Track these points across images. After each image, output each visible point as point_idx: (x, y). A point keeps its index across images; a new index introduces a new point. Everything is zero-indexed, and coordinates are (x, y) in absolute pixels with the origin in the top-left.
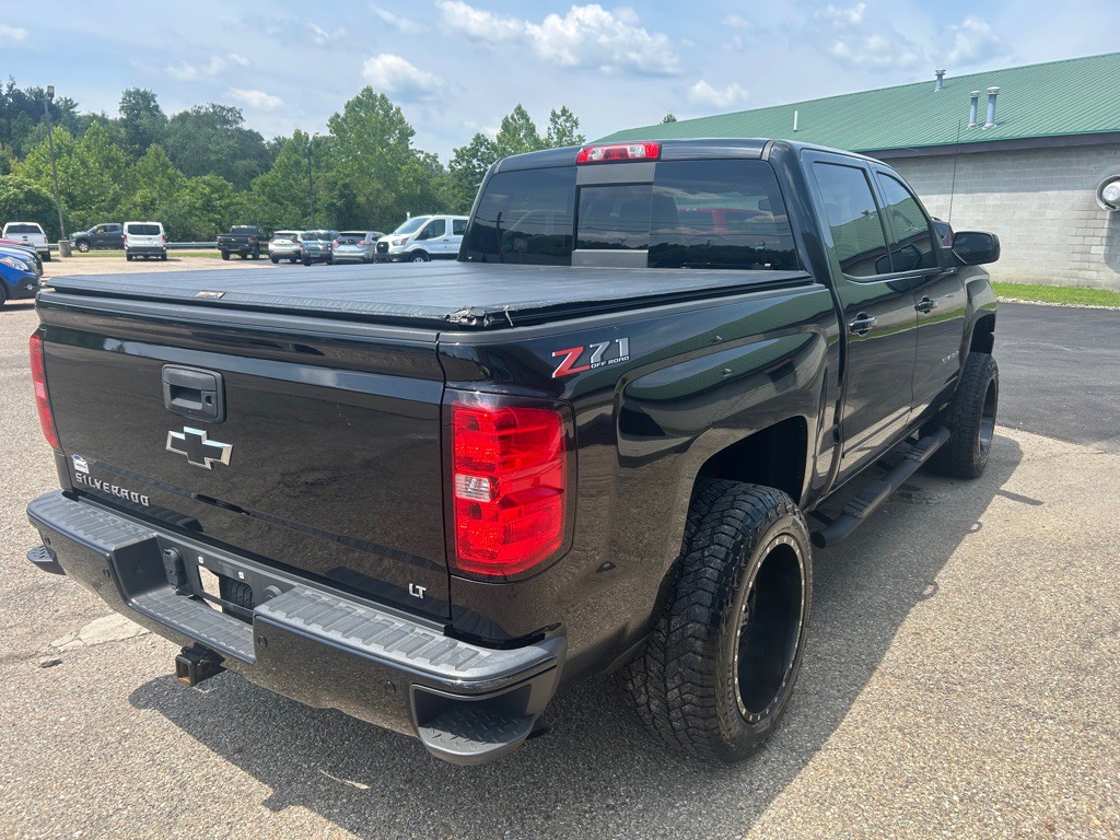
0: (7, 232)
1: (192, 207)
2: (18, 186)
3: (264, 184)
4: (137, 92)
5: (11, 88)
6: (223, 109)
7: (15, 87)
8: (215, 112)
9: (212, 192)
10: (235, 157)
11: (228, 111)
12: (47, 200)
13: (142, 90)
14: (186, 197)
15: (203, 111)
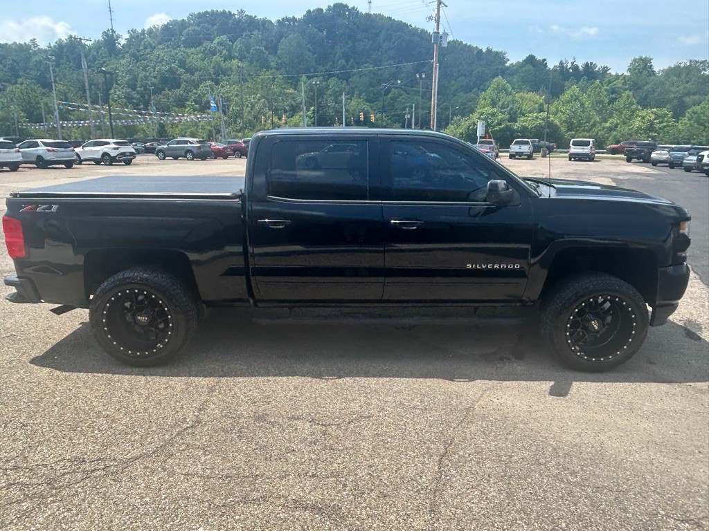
0: (515, 144)
1: (639, 128)
2: (543, 119)
3: (695, 113)
4: (641, 59)
5: (572, 64)
6: (697, 62)
7: (575, 63)
8: (690, 65)
9: (656, 119)
10: (687, 94)
11: (701, 63)
12: (556, 126)
13: (644, 57)
14: (637, 123)
15: (682, 65)
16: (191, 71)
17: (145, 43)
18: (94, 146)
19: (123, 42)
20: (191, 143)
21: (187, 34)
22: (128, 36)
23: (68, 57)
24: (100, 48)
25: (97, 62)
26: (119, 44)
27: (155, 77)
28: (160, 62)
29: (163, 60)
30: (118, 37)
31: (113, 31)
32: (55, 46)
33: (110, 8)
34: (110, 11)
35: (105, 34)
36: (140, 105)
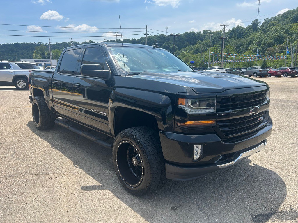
16: (291, 34)
17: (271, 24)
18: (210, 69)
19: (261, 24)
20: (257, 69)
21: (294, 17)
22: (264, 22)
23: (235, 34)
24: (250, 28)
25: (247, 35)
26: (259, 26)
27: (271, 39)
28: (276, 32)
29: (277, 30)
30: (259, 23)
31: (257, 20)
32: (231, 30)
33: (259, 10)
34: (258, 12)
35: (254, 22)
36: (261, 53)
